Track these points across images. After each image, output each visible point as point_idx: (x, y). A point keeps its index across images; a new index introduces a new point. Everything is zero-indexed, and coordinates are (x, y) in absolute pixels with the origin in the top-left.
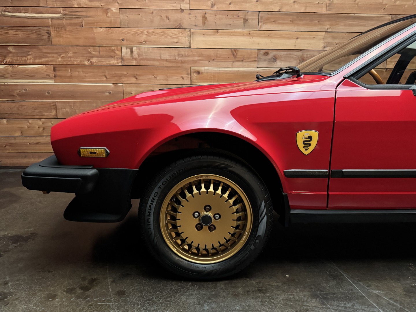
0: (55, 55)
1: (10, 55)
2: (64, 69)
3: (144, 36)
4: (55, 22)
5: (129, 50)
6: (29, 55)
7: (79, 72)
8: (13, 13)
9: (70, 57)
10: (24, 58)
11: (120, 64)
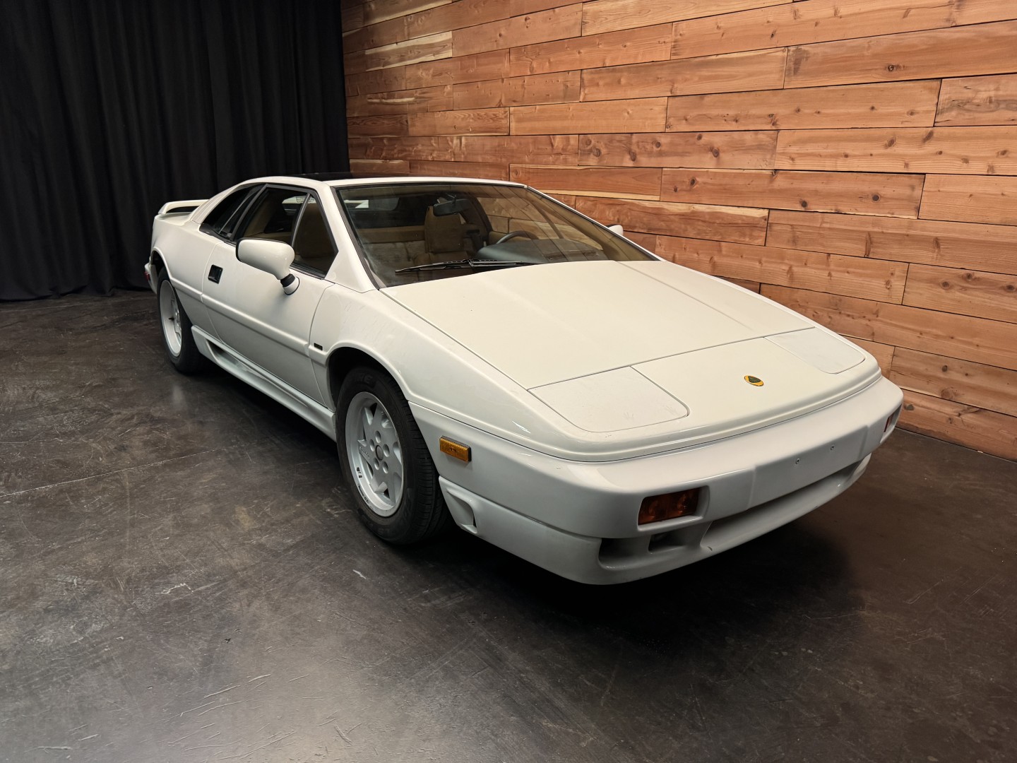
0: (411, 149)
1: (385, 148)
2: (415, 165)
3: (471, 120)
4: (411, 107)
5: (458, 141)
6: (395, 148)
7: (425, 169)
8: (388, 99)
9: (420, 151)
10: (392, 152)
11: (453, 160)
